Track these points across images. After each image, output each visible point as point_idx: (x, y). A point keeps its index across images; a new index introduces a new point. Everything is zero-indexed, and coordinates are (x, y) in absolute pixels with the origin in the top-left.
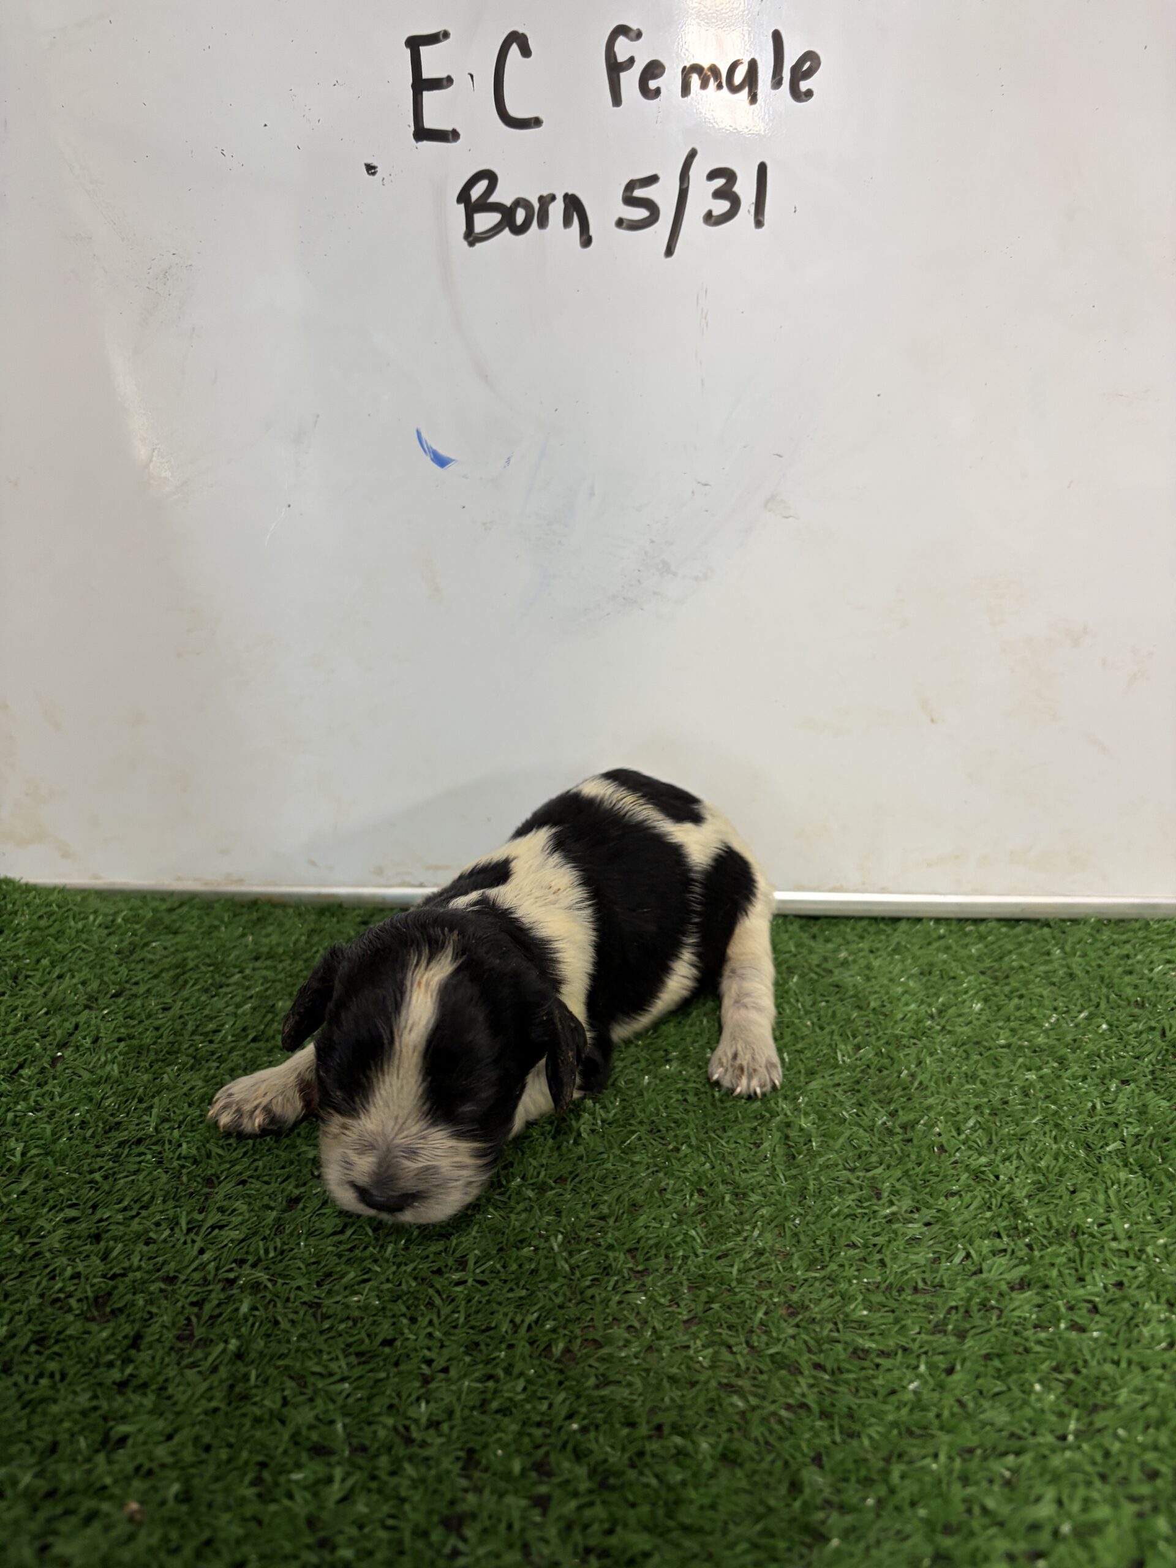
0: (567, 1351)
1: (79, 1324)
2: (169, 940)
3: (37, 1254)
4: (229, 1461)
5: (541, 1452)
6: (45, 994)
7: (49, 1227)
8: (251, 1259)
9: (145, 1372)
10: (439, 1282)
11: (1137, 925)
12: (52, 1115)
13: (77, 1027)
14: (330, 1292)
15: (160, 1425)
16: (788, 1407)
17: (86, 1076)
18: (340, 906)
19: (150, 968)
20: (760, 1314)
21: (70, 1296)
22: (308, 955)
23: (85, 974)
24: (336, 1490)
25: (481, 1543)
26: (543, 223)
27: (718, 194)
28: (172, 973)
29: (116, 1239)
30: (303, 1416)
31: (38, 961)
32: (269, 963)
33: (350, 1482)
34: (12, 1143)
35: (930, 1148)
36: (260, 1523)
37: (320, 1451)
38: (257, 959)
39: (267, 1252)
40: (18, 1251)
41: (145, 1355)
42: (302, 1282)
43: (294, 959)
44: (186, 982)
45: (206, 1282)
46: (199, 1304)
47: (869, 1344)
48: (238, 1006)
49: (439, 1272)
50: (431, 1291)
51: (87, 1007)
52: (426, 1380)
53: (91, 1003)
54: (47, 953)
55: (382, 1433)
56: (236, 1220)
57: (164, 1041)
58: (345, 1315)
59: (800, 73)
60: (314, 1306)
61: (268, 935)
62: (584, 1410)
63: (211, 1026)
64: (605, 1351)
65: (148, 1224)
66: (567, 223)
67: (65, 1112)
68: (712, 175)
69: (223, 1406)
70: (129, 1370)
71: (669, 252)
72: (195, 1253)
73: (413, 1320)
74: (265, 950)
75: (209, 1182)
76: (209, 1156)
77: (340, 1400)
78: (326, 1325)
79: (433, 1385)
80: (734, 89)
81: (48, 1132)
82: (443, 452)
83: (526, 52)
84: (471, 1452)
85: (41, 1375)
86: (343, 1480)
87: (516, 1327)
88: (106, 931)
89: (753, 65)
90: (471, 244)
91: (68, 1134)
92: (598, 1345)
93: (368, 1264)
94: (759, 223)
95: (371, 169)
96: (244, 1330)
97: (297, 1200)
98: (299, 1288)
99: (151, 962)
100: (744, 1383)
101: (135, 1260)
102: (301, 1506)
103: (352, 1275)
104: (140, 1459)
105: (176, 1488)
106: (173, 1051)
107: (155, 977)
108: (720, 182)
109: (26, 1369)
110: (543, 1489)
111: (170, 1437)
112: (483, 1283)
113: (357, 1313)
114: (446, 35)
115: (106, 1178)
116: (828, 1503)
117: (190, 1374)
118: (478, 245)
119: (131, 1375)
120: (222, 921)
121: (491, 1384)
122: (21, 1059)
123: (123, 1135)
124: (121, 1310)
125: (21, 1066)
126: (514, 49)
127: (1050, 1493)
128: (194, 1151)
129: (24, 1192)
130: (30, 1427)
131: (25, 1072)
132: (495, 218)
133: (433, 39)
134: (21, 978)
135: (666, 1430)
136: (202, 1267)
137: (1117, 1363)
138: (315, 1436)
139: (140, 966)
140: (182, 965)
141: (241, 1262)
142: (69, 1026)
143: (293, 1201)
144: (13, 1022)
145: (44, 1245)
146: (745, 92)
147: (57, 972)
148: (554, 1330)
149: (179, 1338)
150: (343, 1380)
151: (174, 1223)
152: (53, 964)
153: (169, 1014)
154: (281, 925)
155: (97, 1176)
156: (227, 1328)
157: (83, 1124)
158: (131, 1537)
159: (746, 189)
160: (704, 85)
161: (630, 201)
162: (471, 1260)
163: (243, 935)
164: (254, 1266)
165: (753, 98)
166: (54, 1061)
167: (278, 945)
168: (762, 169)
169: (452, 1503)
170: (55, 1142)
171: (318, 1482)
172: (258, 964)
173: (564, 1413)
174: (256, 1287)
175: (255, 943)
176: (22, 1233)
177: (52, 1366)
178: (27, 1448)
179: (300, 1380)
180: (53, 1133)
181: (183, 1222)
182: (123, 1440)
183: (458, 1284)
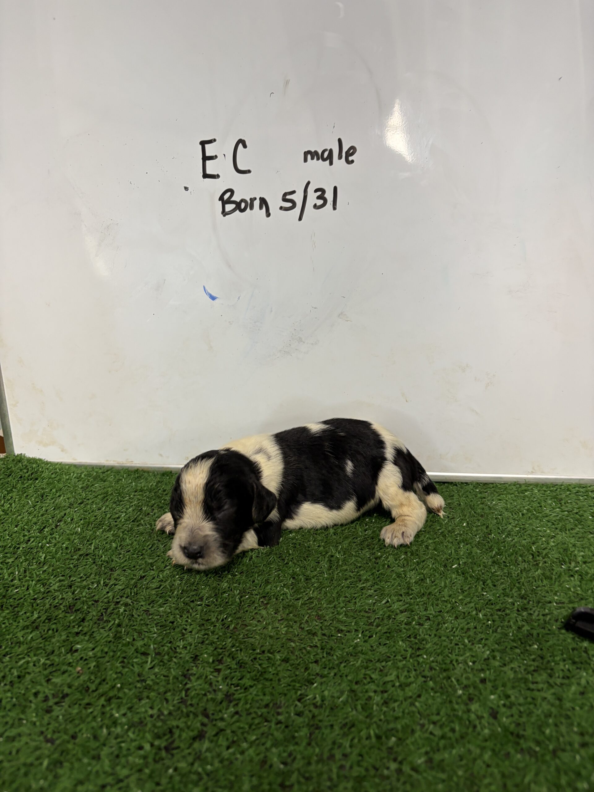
0: (235, 628)
1: (64, 613)
2: (102, 484)
3: (48, 592)
4: (113, 656)
5: (221, 656)
6: (54, 502)
7: (54, 583)
8: (125, 596)
9: (86, 629)
10: (192, 605)
11: (492, 486)
12: (55, 545)
13: (65, 514)
14: (152, 607)
15: (91, 646)
16: (311, 647)
17: (68, 532)
18: (171, 472)
19: (94, 494)
20: (306, 618)
21: (61, 604)
22: (156, 490)
23: (69, 495)
24: (149, 665)
25: (196, 681)
26: (252, 208)
27: (318, 198)
28: (102, 496)
29: (78, 587)
30: (139, 643)
31: (51, 490)
32: (140, 493)
33: (153, 663)
34: (41, 554)
35: (384, 565)
36: (122, 674)
37: (145, 654)
38: (136, 492)
39: (131, 593)
40: (42, 590)
41: (86, 624)
42: (143, 603)
43: (150, 492)
44: (107, 499)
45: (109, 602)
46: (106, 609)
47: (344, 628)
48: (127, 509)
49: (193, 601)
50: (189, 607)
51: (69, 507)
52: (183, 635)
53: (71, 506)
54: (55, 487)
55: (166, 649)
56: (120, 583)
57: (98, 520)
58: (157, 613)
59: (348, 154)
60: (147, 611)
61: (141, 483)
62: (237, 645)
63: (117, 516)
64: (249, 628)
65: (89, 582)
66: (261, 208)
67: (60, 544)
68: (316, 191)
69: (113, 640)
70: (80, 628)
71: (300, 219)
72: (105, 593)
73: (181, 616)
74: (139, 488)
75: (111, 570)
76: (112, 561)
77: (153, 640)
78: (150, 617)
79: (186, 636)
80: (324, 160)
81: (54, 550)
82: (214, 294)
83: (245, 146)
84: (197, 656)
85: (49, 630)
86: (151, 662)
87: (218, 620)
88: (77, 480)
89: (331, 151)
90: (224, 216)
91: (61, 551)
92: (246, 626)
93: (167, 598)
94: (335, 208)
95: (186, 189)
96: (121, 617)
97: (144, 577)
98: (142, 605)
99: (94, 491)
100: (296, 639)
101: (84, 594)
102: (137, 669)
103: (161, 601)
104: (82, 656)
105: (94, 664)
106: (101, 524)
107: (96, 497)
108: (319, 193)
109: (44, 628)
110: (219, 667)
111: (93, 649)
112: (208, 606)
113: (162, 614)
114: (215, 140)
115: (74, 567)
116: (317, 674)
117: (102, 631)
118: (227, 216)
119: (81, 631)
120: (123, 477)
121: (206, 636)
122: (44, 525)
123: (81, 552)
124: (78, 610)
125: (44, 528)
126: (240, 146)
127: (395, 673)
128: (107, 559)
129: (45, 571)
130: (45, 646)
131: (46, 530)
132: (233, 206)
133: (210, 142)
134: (44, 496)
135: (266, 652)
136: (108, 597)
137: (430, 635)
138: (143, 649)
139: (90, 493)
140: (107, 493)
141: (121, 597)
142: (62, 514)
143: (142, 577)
144: (42, 512)
145: (52, 588)
146: (328, 162)
147: (58, 494)
148: (231, 621)
149: (98, 620)
150: (155, 633)
151: (98, 583)
152: (57, 491)
153: (101, 511)
154: (146, 479)
155: (72, 566)
156: (115, 616)
157: (67, 548)
158: (78, 677)
159: (329, 196)
160: (312, 158)
161: (284, 200)
162: (205, 598)
163: (131, 483)
164: (127, 598)
165: (331, 163)
166: (57, 526)
167: (144, 486)
168: (335, 189)
169: (188, 670)
170: (56, 554)
171: (143, 663)
172: (136, 494)
173: (230, 645)
174: (126, 605)
175: (136, 485)
176: (44, 585)
177: (54, 626)
178: (44, 652)
179: (140, 633)
180: (56, 551)
181: (102, 582)
182: (76, 651)
183: (199, 605)
